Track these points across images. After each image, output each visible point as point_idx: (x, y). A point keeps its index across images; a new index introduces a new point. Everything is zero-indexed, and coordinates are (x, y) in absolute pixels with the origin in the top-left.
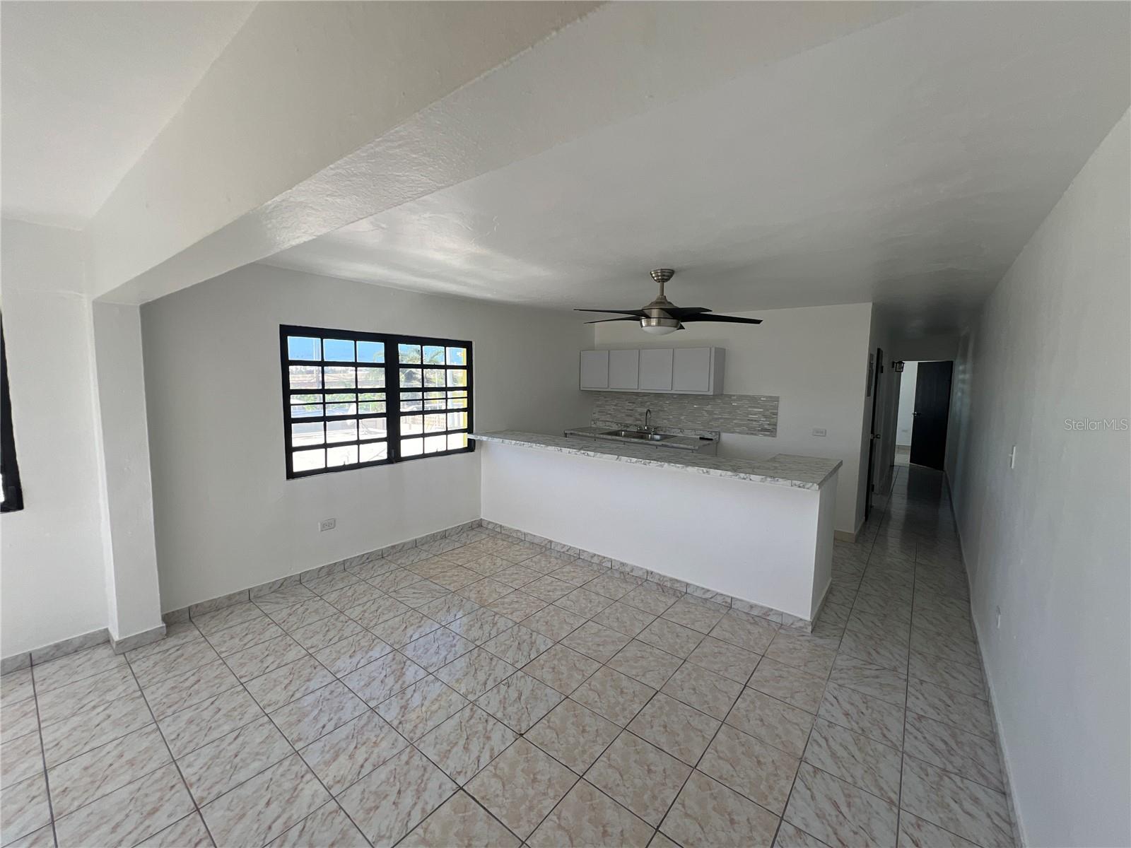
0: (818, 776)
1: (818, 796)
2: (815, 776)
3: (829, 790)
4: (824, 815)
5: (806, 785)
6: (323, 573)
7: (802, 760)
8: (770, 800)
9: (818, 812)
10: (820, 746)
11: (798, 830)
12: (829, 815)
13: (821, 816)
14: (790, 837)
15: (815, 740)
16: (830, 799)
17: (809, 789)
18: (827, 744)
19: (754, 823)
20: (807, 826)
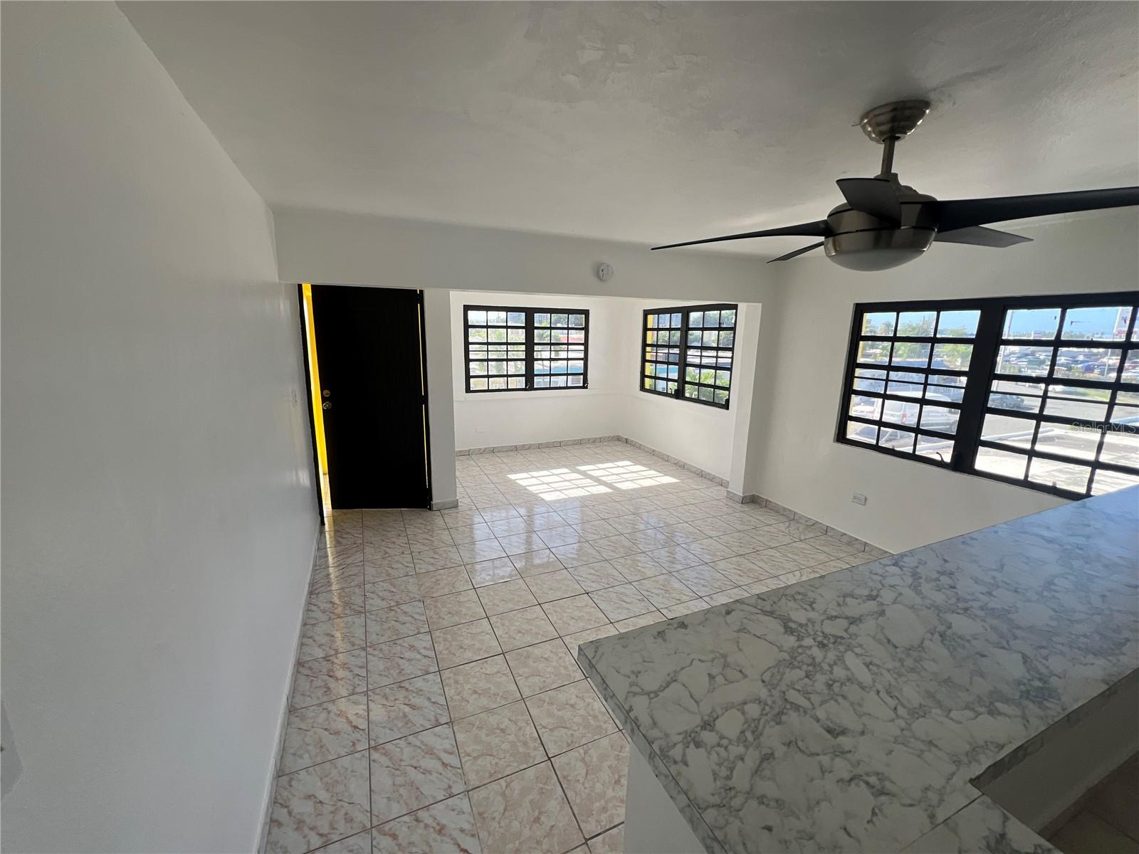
0: (433, 719)
1: (427, 703)
2: (436, 717)
3: (422, 715)
4: (417, 694)
5: (438, 704)
6: (845, 539)
7: (450, 723)
8: (452, 675)
9: (421, 693)
10: (445, 751)
11: (428, 673)
12: (414, 697)
13: (419, 692)
14: (429, 665)
15: (451, 753)
16: (418, 708)
17: (434, 703)
18: (439, 759)
19: (451, 656)
20: (424, 679)
